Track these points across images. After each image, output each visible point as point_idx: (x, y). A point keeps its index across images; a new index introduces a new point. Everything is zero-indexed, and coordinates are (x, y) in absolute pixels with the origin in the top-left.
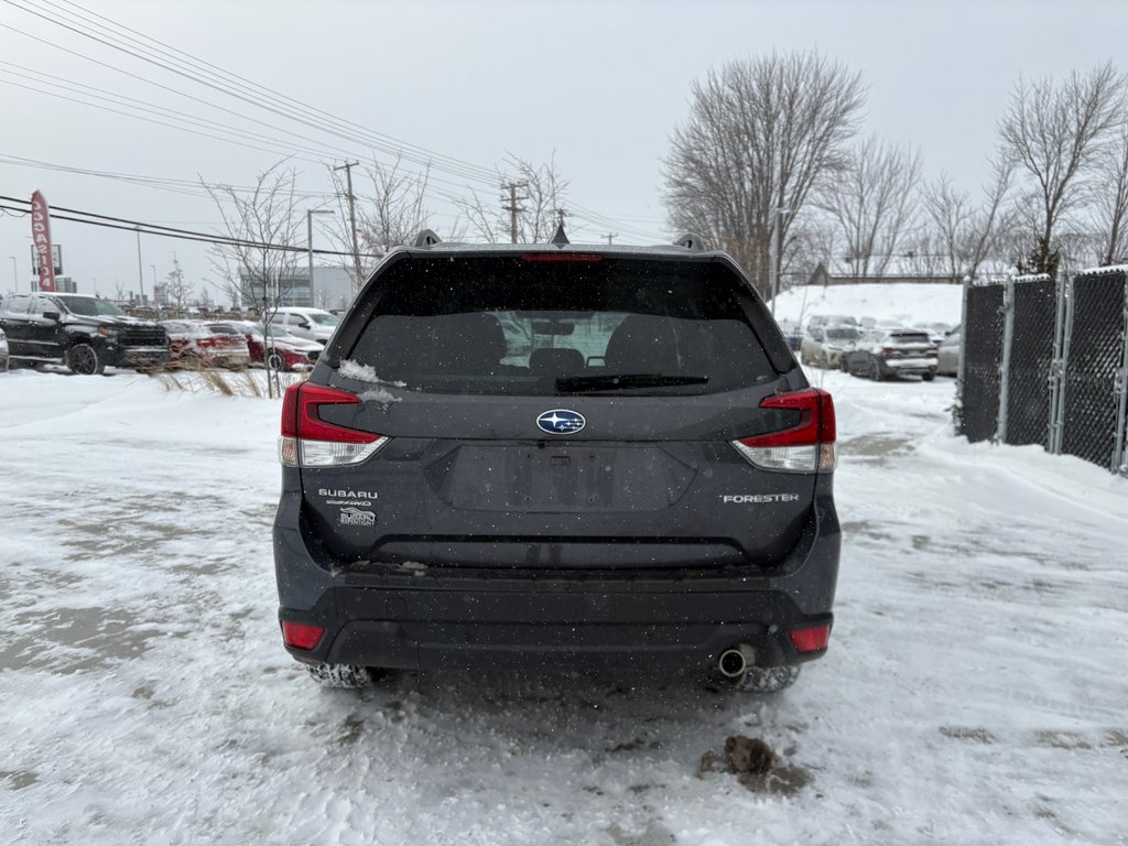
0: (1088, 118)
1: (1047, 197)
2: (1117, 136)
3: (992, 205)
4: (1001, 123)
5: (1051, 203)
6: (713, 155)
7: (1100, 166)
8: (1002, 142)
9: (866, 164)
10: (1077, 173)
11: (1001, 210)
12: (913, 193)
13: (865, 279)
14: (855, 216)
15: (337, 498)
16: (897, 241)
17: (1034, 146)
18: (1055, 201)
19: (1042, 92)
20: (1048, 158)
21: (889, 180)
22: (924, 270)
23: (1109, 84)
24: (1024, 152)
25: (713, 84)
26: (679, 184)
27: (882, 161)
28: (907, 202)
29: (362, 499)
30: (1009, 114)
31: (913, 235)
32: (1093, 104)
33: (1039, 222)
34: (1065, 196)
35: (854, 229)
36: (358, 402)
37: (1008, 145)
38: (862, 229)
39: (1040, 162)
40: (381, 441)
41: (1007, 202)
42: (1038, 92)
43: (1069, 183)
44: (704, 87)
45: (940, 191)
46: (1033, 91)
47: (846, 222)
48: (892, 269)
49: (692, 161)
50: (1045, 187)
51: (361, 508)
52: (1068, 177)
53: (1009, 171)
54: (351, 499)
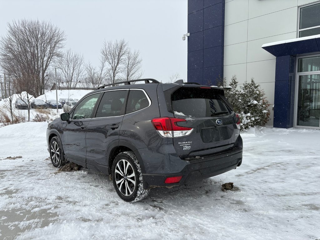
0: (120, 51)
1: (113, 70)
2: (126, 57)
3: (101, 71)
4: (101, 50)
5: (114, 71)
6: (16, 47)
7: (124, 63)
8: (101, 55)
9: (68, 56)
10: (119, 64)
11: (103, 72)
12: (82, 66)
13: (71, 88)
14: (67, 71)
15: (183, 144)
16: (79, 78)
17: (109, 57)
18: (115, 71)
19: (110, 44)
20: (112, 60)
21: (75, 61)
22: (86, 87)
23: (124, 44)
24: (107, 58)
25: (15, 25)
26: (5, 55)
27: (73, 56)
28: (81, 68)
29: (189, 143)
30: (103, 48)
31: (82, 77)
32: (121, 48)
33: (112, 76)
34: (117, 70)
35: (67, 74)
36: (186, 121)
37: (103, 56)
38: (69, 74)
39: (111, 61)
40: (192, 130)
41: (104, 70)
42: (109, 44)
43: (117, 67)
44: (12, 25)
45: (89, 66)
46: (108, 44)
47: (64, 72)
48: (78, 86)
49: (9, 48)
50: (112, 67)
51: (188, 146)
52: (117, 65)
53: (104, 62)
54: (186, 144)
